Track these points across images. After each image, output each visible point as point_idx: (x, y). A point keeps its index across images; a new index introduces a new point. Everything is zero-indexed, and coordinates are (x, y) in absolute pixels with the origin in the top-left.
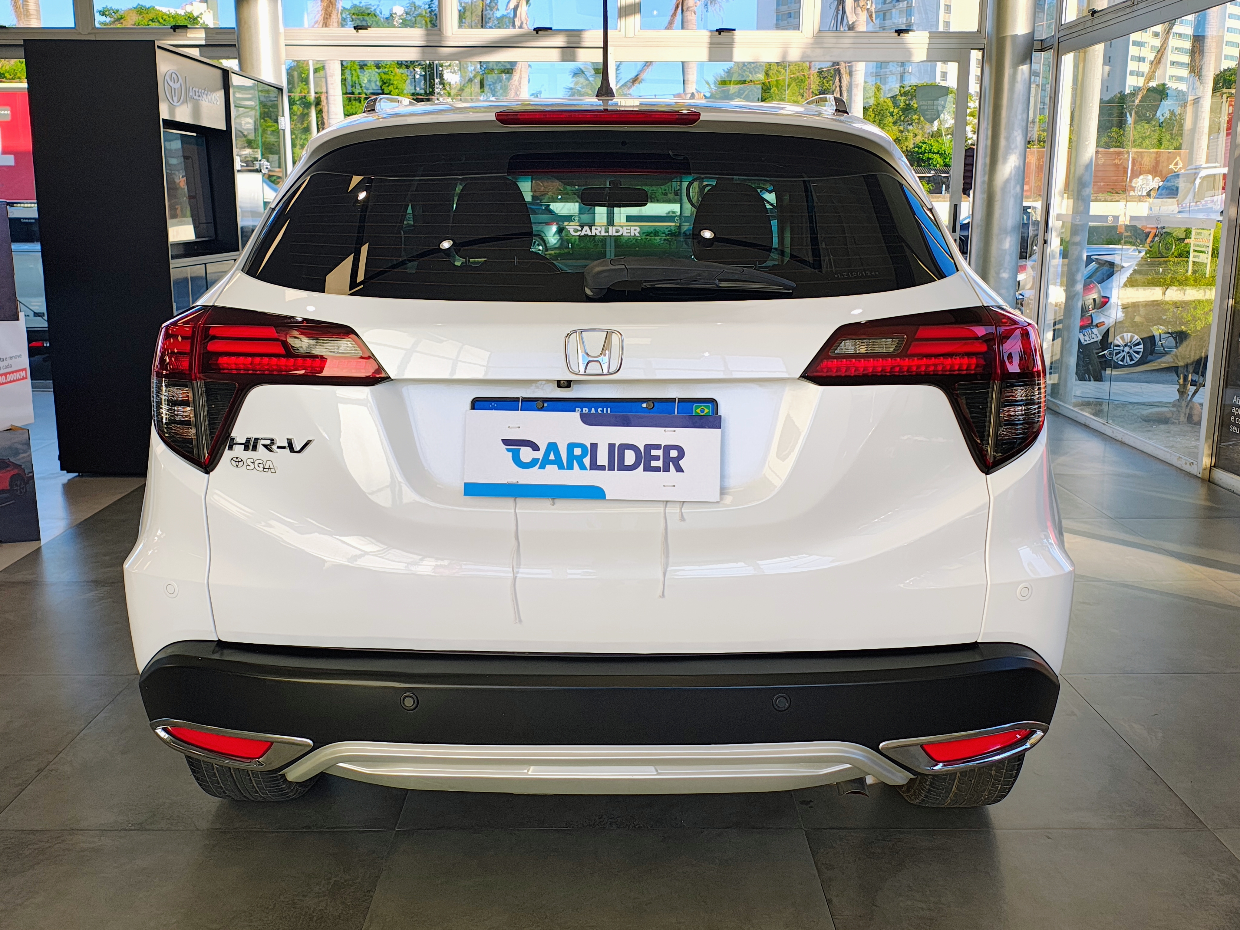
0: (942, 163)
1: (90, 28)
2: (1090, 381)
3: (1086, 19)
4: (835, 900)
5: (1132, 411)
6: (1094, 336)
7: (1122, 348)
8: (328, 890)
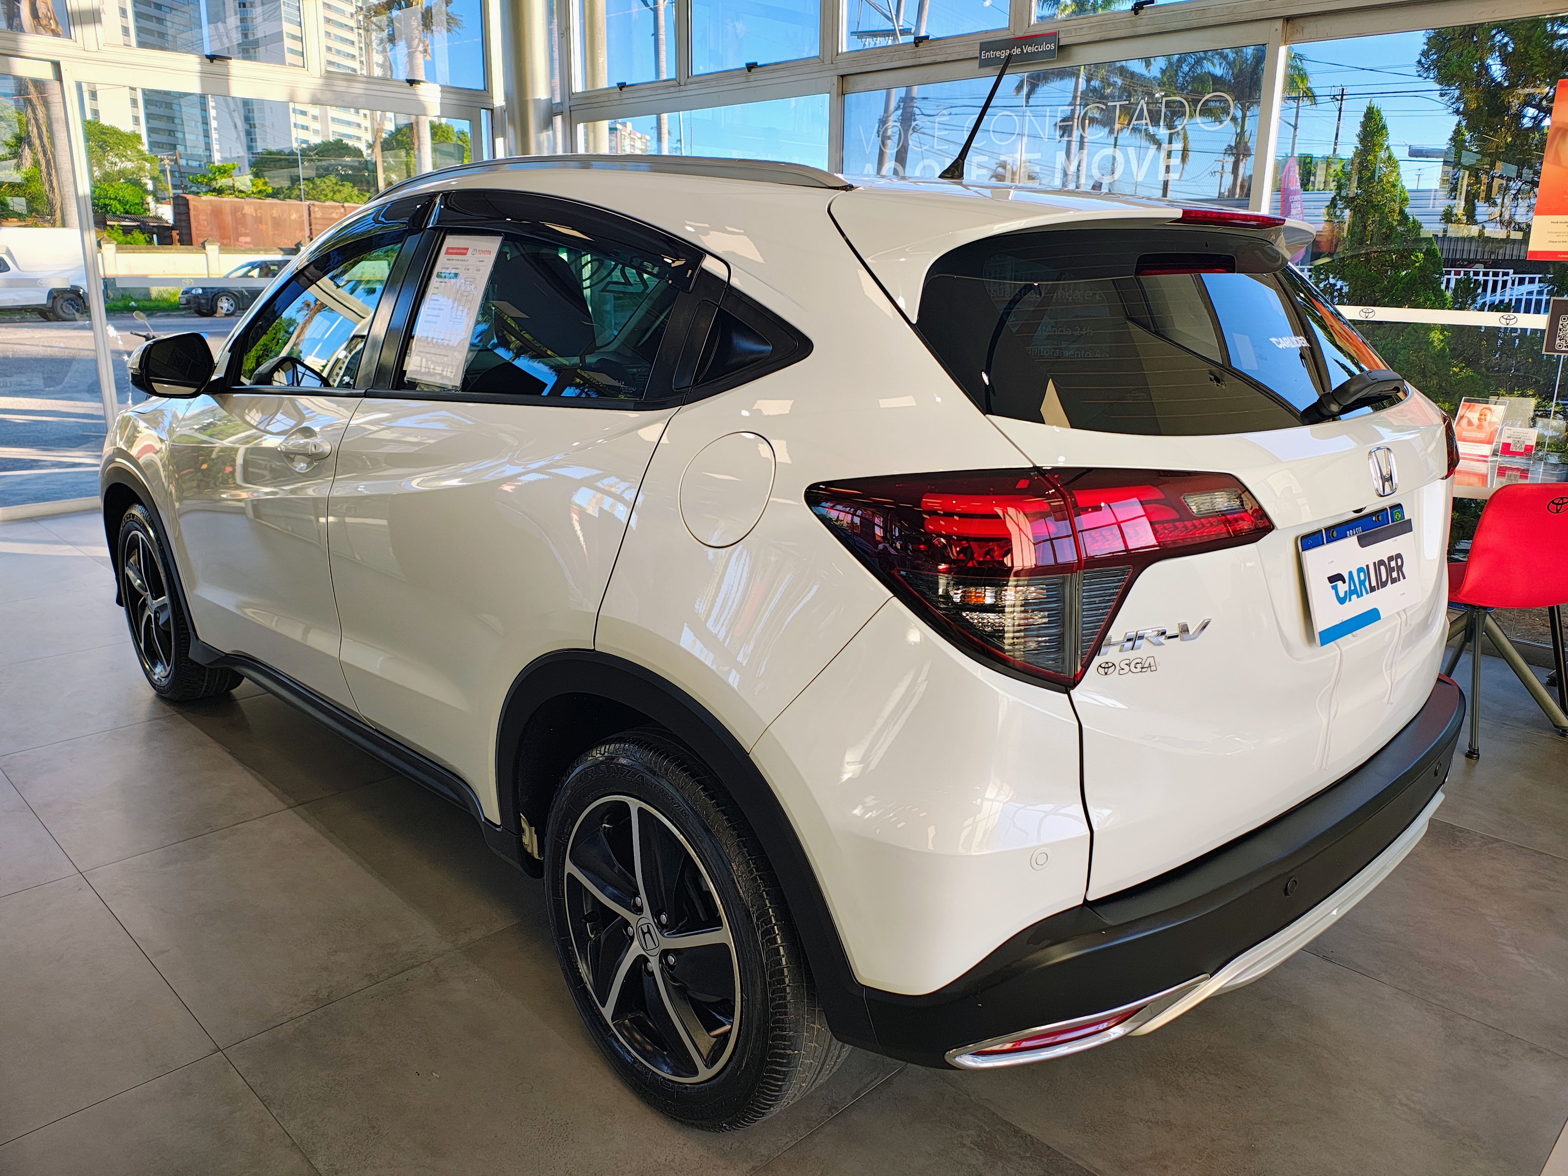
0: (122, 210)
3: (612, 91)
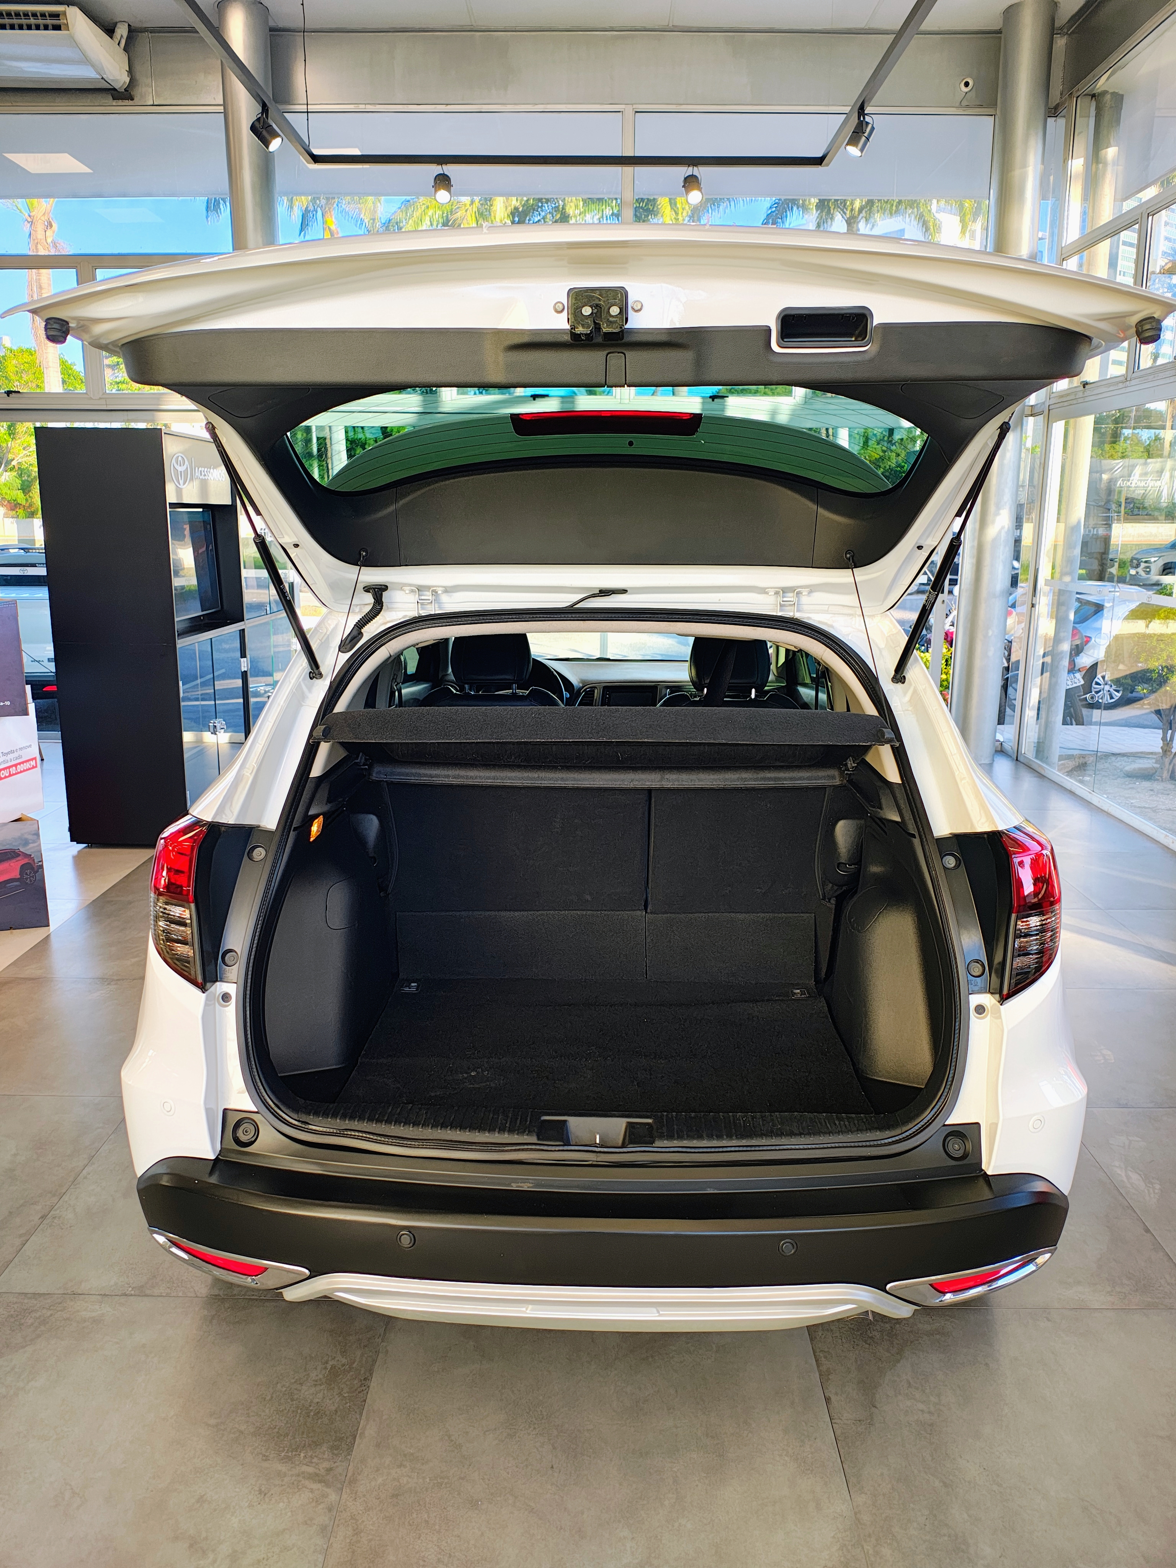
1: (101, 394)
2: (1072, 725)
3: (1078, 389)
4: (833, 1398)
5: (1114, 764)
6: (1076, 680)
7: (1102, 686)
8: (324, 1377)
